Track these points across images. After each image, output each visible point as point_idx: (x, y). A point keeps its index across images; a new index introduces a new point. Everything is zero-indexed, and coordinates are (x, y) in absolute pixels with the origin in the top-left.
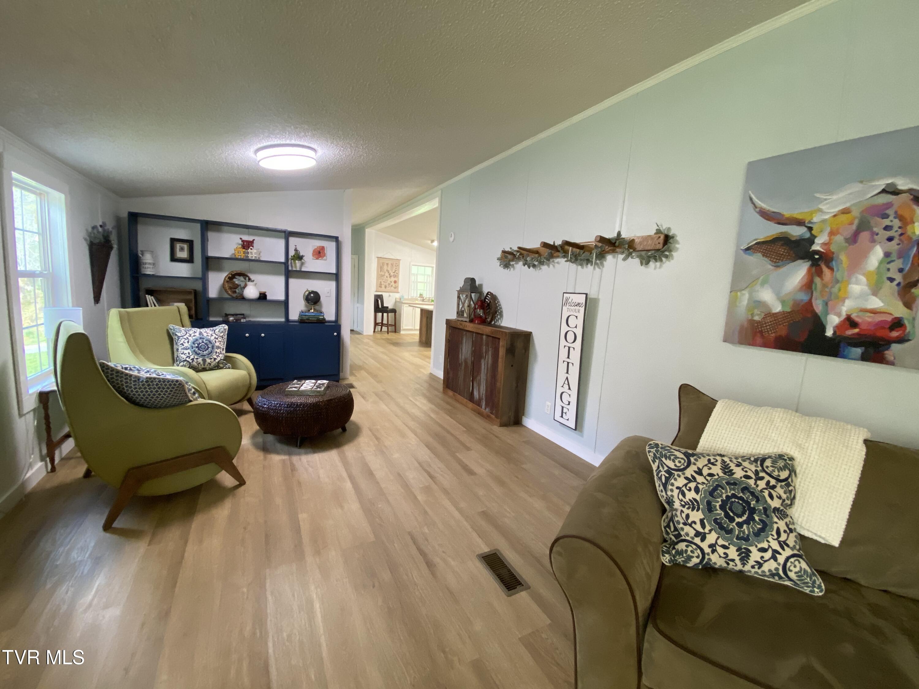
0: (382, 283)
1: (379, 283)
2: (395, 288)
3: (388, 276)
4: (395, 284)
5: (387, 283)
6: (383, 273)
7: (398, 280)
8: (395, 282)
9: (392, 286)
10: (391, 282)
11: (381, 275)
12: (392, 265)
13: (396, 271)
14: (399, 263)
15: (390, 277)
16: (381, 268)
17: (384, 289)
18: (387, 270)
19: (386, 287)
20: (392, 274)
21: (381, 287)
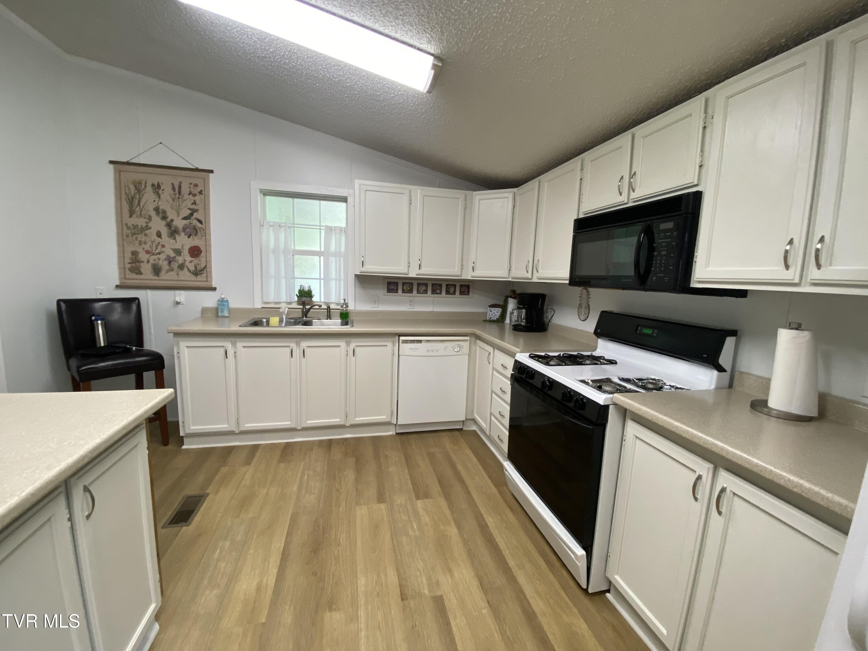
0: (143, 256)
1: (128, 255)
2: (196, 273)
3: (164, 232)
4: (195, 261)
5: (163, 256)
6: (141, 222)
7: (208, 244)
8: (195, 252)
9: (181, 267)
10: (178, 252)
11: (135, 227)
12: (178, 190)
13: (194, 211)
14: (206, 182)
15: (173, 233)
16: (131, 201)
17: (152, 277)
18: (157, 210)
19: (157, 270)
20: (179, 223)
21: (136, 269)
